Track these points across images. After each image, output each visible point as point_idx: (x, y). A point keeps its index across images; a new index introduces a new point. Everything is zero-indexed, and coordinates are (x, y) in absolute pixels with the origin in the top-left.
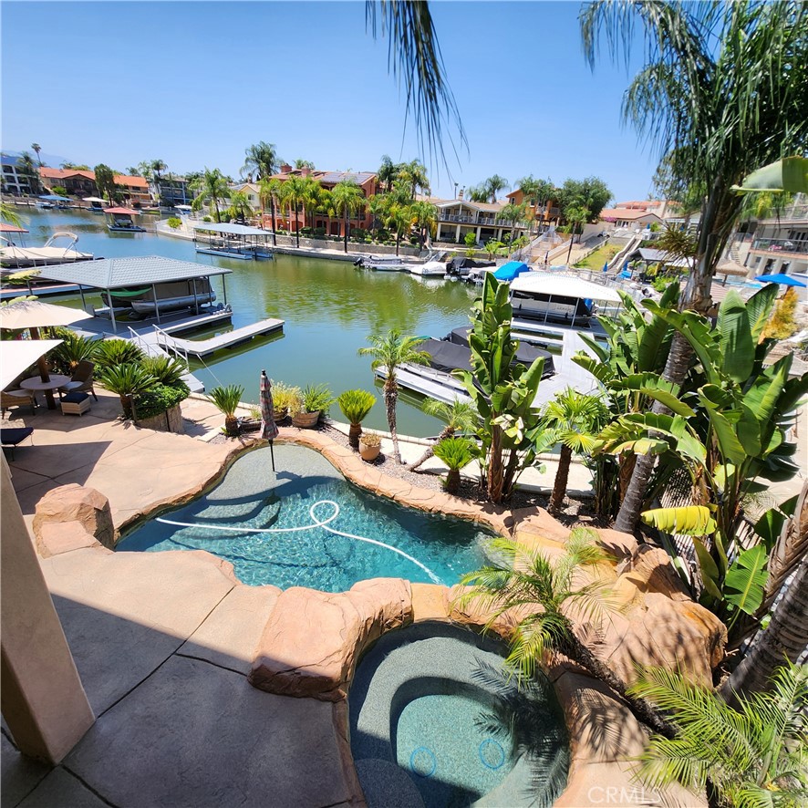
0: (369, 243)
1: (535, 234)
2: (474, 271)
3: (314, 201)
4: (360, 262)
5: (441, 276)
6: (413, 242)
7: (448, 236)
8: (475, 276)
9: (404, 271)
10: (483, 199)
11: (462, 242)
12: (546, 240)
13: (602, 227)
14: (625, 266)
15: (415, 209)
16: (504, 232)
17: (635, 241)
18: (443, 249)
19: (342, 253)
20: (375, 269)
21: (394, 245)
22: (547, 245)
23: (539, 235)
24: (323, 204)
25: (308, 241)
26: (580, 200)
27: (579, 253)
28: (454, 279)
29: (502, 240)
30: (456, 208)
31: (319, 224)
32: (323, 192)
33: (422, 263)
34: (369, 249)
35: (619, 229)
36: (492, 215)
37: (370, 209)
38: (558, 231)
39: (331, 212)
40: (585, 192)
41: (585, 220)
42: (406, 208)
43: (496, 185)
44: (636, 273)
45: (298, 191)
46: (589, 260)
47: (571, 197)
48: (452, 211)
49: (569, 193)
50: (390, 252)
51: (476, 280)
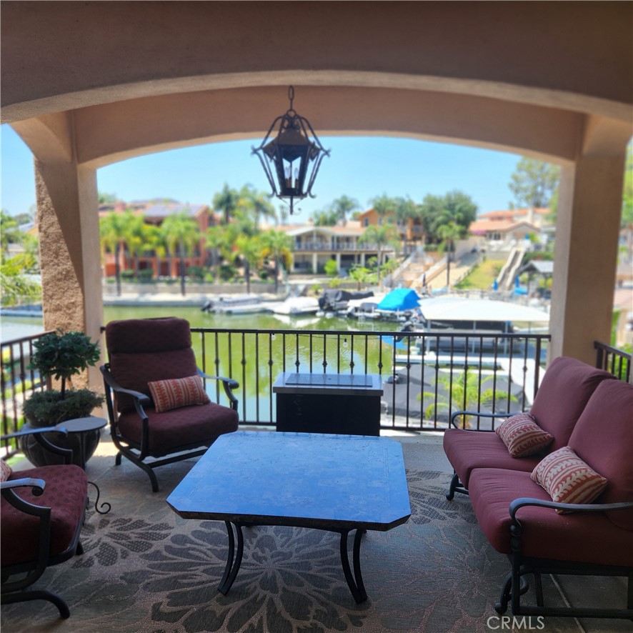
0: (210, 282)
1: (402, 256)
2: (353, 304)
3: (137, 240)
4: (209, 307)
5: (313, 314)
6: (264, 277)
7: (304, 267)
8: (356, 309)
9: (265, 311)
10: (332, 222)
11: (321, 271)
12: (415, 261)
13: (474, 242)
14: (516, 281)
15: (265, 239)
16: (368, 257)
17: (517, 254)
18: (301, 282)
19: (178, 297)
20: (229, 313)
21: (242, 282)
22: (420, 268)
23: (407, 256)
24: (150, 242)
25: (131, 287)
26: (447, 215)
27: (458, 273)
28: (329, 315)
29: (367, 266)
30: (309, 235)
31: (143, 265)
32: (148, 229)
33: (283, 300)
34: (212, 291)
35: (493, 243)
36: (348, 239)
37: (209, 244)
38: (427, 250)
39: (161, 252)
40: (451, 207)
41: (457, 236)
42: (254, 239)
43: (344, 205)
44: (533, 288)
45: (119, 230)
46: (471, 279)
47: (434, 214)
48: (304, 239)
49: (432, 209)
50: (239, 290)
51: (358, 314)
